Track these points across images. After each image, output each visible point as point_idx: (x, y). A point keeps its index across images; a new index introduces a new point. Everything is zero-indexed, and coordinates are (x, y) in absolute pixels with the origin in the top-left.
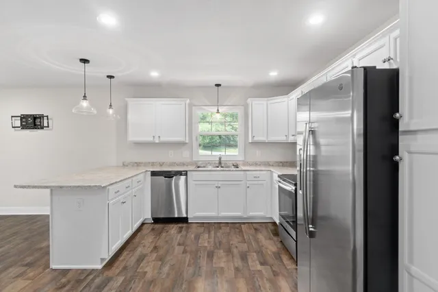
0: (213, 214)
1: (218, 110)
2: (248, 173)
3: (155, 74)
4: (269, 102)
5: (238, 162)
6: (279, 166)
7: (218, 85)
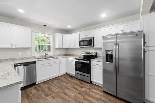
0: (48, 77)
1: (45, 35)
2: (60, 59)
3: (21, 11)
4: (63, 35)
5: (52, 56)
6: (63, 56)
7: (45, 26)
